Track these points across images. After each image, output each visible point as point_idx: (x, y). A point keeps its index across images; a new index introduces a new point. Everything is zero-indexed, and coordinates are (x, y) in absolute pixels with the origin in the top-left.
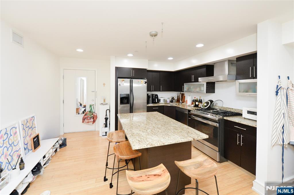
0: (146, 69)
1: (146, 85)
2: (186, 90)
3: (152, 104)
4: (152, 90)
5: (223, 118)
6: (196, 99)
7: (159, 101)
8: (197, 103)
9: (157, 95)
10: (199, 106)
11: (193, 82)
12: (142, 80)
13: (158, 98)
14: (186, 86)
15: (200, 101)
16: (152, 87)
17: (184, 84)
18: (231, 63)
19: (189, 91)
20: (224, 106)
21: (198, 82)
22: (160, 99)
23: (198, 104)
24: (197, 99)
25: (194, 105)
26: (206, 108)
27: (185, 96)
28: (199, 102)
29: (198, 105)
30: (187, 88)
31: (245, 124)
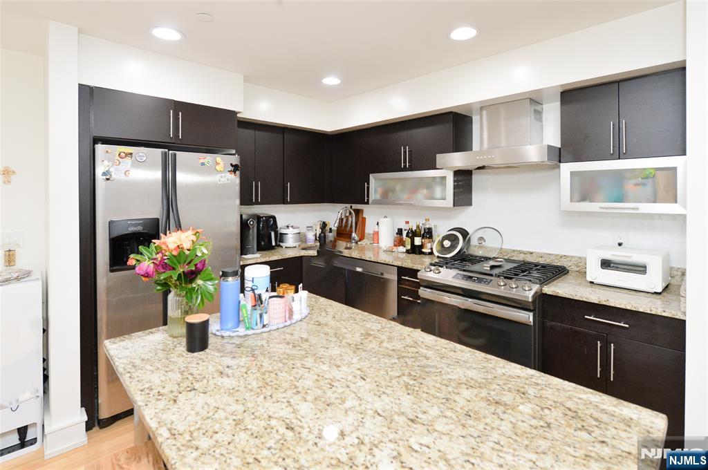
0: (234, 113)
1: (235, 179)
2: (378, 197)
3: (258, 255)
4: (257, 199)
5: (541, 290)
6: (414, 228)
7: (281, 238)
8: (418, 241)
9: (274, 218)
10: (423, 250)
11: (405, 169)
12: (219, 158)
13: (277, 227)
14: (376, 183)
15: (428, 234)
16: (257, 187)
17: (372, 177)
18: (535, 110)
19: (387, 199)
20: (506, 246)
21: (435, 168)
22: (283, 231)
23: (420, 244)
24: (418, 227)
25: (409, 247)
26: (449, 256)
27: (364, 219)
28: (423, 237)
29: (422, 246)
30: (379, 190)
31: (623, 307)
